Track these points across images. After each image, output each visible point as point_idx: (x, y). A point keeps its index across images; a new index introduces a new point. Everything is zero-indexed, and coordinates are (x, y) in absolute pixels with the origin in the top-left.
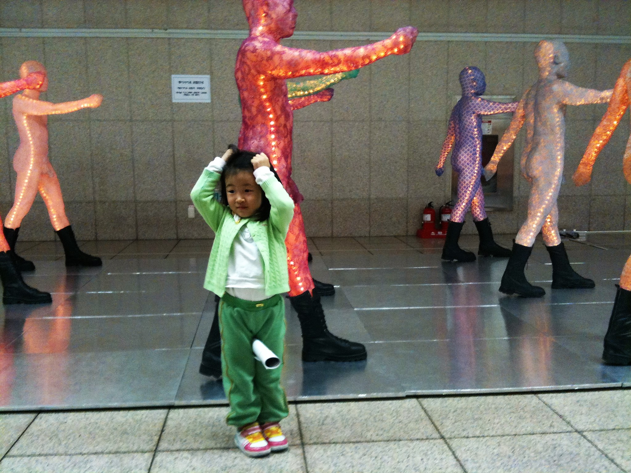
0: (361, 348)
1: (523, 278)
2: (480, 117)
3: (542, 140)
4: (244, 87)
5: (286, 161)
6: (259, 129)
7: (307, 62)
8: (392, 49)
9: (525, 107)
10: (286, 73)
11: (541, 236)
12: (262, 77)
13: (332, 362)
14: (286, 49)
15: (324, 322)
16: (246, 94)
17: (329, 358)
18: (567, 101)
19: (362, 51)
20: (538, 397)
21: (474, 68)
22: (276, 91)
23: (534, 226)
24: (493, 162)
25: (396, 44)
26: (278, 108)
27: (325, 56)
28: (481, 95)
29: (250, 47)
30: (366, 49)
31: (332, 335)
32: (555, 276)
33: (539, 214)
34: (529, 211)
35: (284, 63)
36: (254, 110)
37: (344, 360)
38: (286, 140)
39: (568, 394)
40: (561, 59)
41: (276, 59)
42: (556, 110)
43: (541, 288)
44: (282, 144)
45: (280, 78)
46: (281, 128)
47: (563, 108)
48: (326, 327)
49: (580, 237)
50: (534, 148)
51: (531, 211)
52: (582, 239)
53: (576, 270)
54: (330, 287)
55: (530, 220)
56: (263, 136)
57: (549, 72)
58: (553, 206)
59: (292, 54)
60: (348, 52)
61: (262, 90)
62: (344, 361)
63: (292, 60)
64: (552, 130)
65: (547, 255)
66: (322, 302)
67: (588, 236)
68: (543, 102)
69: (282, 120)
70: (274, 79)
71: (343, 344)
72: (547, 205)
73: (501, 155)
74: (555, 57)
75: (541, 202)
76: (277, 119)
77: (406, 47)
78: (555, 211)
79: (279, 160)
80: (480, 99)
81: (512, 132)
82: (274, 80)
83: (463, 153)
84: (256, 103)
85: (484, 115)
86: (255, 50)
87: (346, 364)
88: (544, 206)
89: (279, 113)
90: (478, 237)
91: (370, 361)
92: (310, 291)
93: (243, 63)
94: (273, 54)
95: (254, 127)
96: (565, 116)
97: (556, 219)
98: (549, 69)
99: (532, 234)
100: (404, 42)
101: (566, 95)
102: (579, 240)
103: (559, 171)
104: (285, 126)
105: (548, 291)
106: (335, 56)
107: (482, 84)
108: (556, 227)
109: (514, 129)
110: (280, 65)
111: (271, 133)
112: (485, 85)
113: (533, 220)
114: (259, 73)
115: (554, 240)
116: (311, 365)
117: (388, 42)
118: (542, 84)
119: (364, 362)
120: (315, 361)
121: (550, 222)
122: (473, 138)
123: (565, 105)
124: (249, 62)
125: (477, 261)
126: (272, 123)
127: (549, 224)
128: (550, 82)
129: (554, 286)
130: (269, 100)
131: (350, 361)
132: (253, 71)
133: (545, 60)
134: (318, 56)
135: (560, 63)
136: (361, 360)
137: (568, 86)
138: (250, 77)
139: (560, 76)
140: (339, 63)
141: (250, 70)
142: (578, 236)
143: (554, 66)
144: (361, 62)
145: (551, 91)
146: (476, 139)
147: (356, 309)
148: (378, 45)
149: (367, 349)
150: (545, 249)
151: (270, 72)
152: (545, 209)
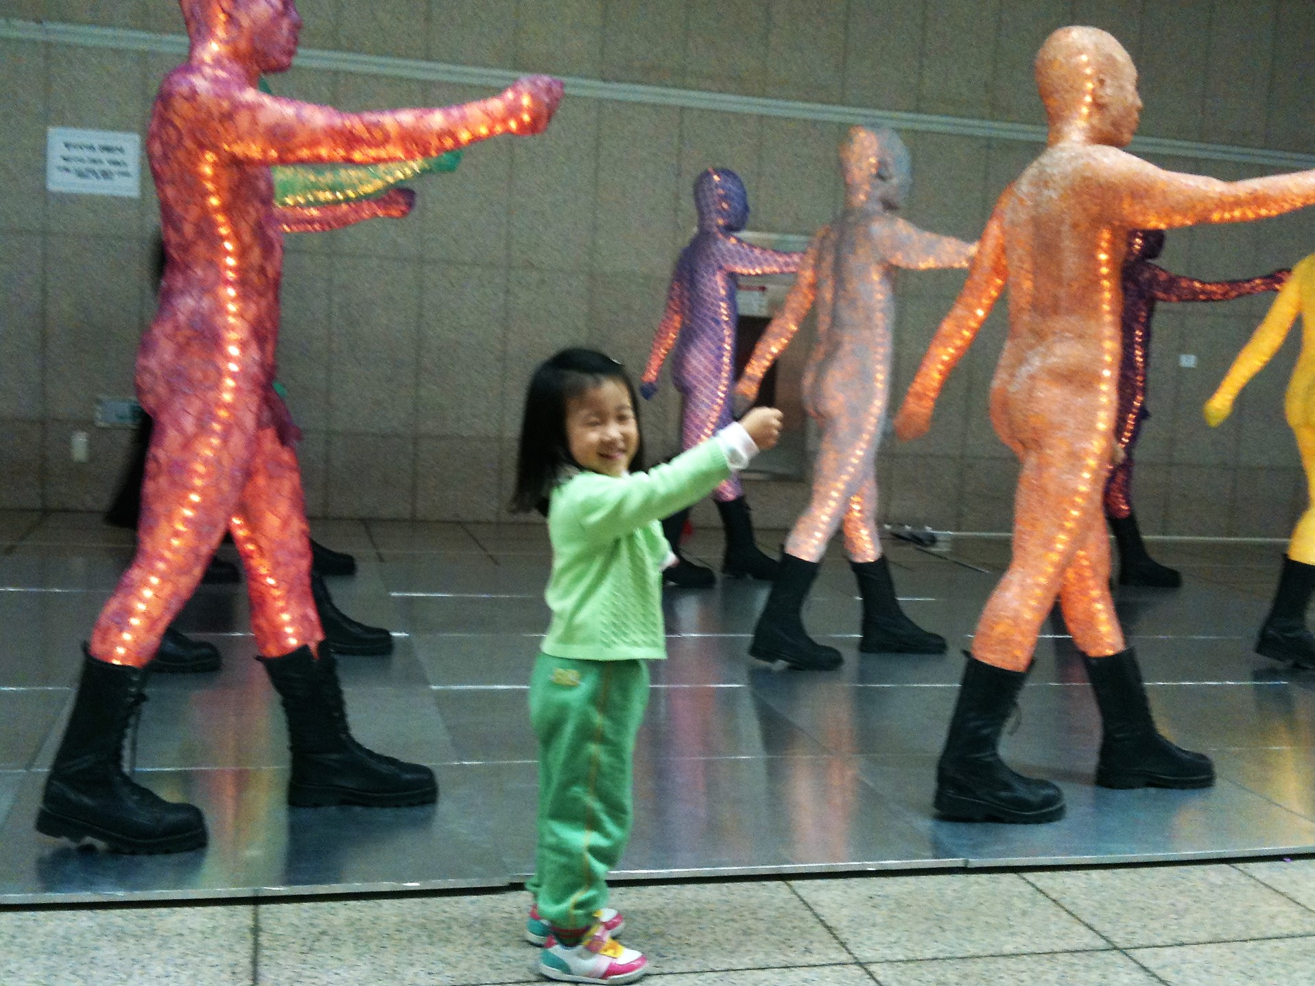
0: (426, 777)
1: (798, 629)
2: (733, 278)
3: (846, 339)
4: (168, 175)
5: (262, 349)
6: (199, 272)
7: (313, 131)
8: (504, 121)
9: (816, 267)
10: (264, 152)
11: (839, 539)
12: (210, 157)
13: (358, 809)
14: (266, 100)
15: (343, 716)
16: (170, 192)
17: (348, 799)
18: (899, 259)
19: (437, 119)
20: (790, 886)
21: (725, 173)
22: (243, 191)
23: (825, 518)
24: (750, 379)
25: (513, 111)
26: (245, 228)
27: (354, 123)
28: (738, 229)
29: (184, 89)
30: (448, 115)
31: (359, 746)
32: (868, 625)
33: (835, 494)
34: (814, 488)
35: (261, 129)
36: (188, 229)
37: (383, 803)
38: (263, 303)
39: (854, 881)
40: (892, 170)
41: (243, 119)
42: (876, 277)
43: (836, 652)
44: (253, 309)
45: (250, 161)
46: (254, 277)
47: (893, 273)
48: (346, 729)
49: (938, 544)
50: (831, 355)
51: (819, 488)
52: (942, 548)
53: (909, 613)
54: (383, 636)
55: (815, 504)
56: (208, 290)
57: (868, 195)
58: (865, 476)
59: (277, 110)
60: (407, 118)
61: (210, 186)
62: (383, 806)
63: (278, 125)
64: (868, 318)
65: (851, 579)
66: (340, 673)
67: (956, 541)
68: (851, 258)
69: (256, 255)
70: (237, 163)
71: (384, 769)
72: (853, 476)
73: (767, 364)
74: (882, 164)
75: (840, 469)
76: (242, 253)
77: (535, 119)
78: (870, 488)
79: (243, 345)
80: (733, 241)
81: (789, 315)
82: (238, 166)
83: (695, 351)
84: (194, 213)
85: (743, 275)
86: (193, 95)
87: (387, 814)
88: (845, 478)
89: (247, 238)
90: (722, 536)
91: (445, 806)
92: (313, 646)
93: (164, 121)
94: (237, 106)
95: (188, 267)
96: (894, 289)
97: (872, 506)
98: (866, 187)
99: (819, 535)
100: (530, 111)
101: (898, 245)
102: (933, 550)
103: (878, 404)
104: (262, 271)
105: (851, 657)
106: (378, 125)
107: (740, 208)
108: (872, 524)
109: (793, 310)
110: (252, 134)
111: (227, 283)
112: (746, 208)
113: (822, 506)
114: (202, 147)
115: (867, 548)
116: (306, 814)
117: (496, 105)
118: (851, 219)
119: (428, 808)
120: (316, 805)
121: (860, 511)
122: (717, 322)
123: (897, 268)
124: (178, 122)
125: (718, 586)
126: (231, 261)
127: (857, 515)
128: (867, 216)
129: (865, 647)
130: (226, 209)
131: (397, 806)
132: (189, 143)
133: (861, 169)
134: (338, 121)
135: (891, 177)
136: (423, 803)
137: (902, 228)
138: (181, 155)
139: (889, 206)
140: (386, 140)
141: (180, 139)
142: (933, 540)
143: (878, 182)
144: (435, 142)
145: (868, 236)
146: (724, 326)
147: (434, 687)
148: (474, 110)
149: (441, 779)
150: (848, 565)
151: (226, 147)
152: (848, 484)
